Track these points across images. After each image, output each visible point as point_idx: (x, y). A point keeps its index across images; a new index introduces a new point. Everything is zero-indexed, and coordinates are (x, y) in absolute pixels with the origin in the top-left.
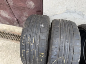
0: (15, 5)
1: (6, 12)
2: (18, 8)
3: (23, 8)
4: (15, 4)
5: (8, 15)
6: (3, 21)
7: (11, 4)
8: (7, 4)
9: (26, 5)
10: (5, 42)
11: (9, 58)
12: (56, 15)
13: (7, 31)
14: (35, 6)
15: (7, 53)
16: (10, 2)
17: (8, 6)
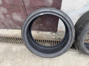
1: (19, 14)
2: (34, 8)
4: (32, 4)
5: (21, 18)
6: (14, 26)
7: (27, 4)
8: (23, 5)
9: (44, 3)
10: (18, 47)
11: (27, 64)
12: (75, 10)
13: (18, 36)
14: (53, 3)
15: (23, 58)
16: (26, 2)
17: (23, 8)
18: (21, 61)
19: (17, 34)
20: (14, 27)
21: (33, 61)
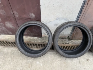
0: (20, 17)
1: (11, 23)
2: (22, 19)
3: (26, 19)
5: (13, 26)
6: (7, 31)
7: (17, 16)
8: (14, 16)
9: (29, 16)
11: (15, 62)
12: (51, 22)
14: (35, 17)
15: (12, 58)
17: (14, 18)
18: (10, 60)
19: (9, 39)
20: (7, 33)
21: (21, 60)
